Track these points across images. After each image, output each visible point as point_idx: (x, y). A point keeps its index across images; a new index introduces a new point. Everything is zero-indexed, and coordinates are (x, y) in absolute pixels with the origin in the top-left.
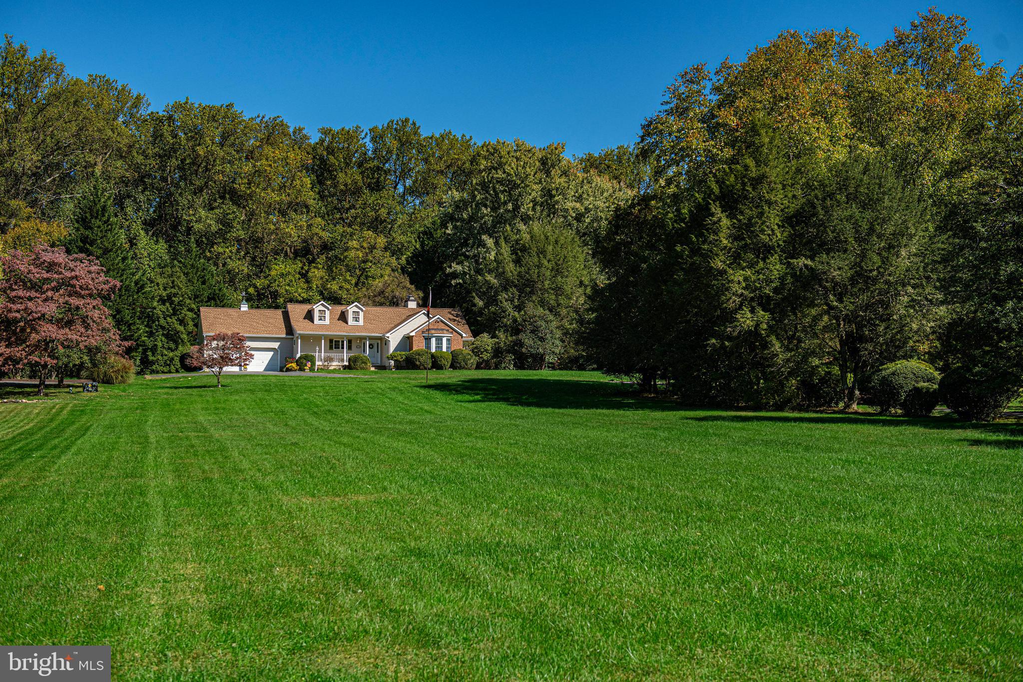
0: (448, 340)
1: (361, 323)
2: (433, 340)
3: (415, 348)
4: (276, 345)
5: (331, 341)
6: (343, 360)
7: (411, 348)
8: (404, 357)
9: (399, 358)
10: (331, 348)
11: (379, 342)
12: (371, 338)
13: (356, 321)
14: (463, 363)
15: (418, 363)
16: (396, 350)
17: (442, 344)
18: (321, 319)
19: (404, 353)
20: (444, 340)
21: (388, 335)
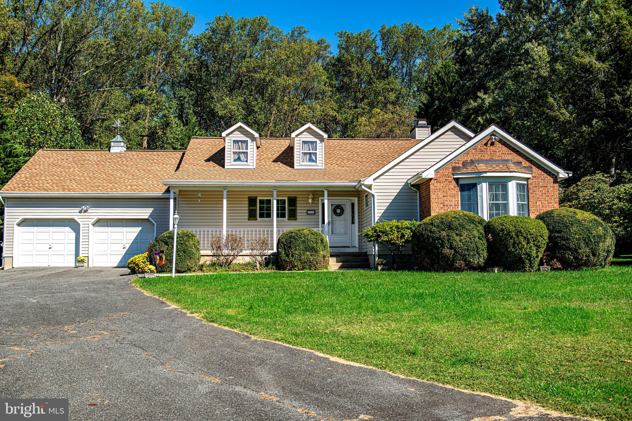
0: (520, 187)
1: (320, 164)
2: (484, 189)
3: (436, 210)
4: (145, 213)
5: (252, 201)
6: (264, 244)
7: (425, 211)
8: (408, 234)
9: (395, 236)
10: (252, 216)
11: (356, 200)
12: (334, 192)
13: (311, 160)
14: (584, 250)
15: (447, 251)
16: (387, 215)
17: (505, 197)
18: (239, 159)
19: (407, 223)
20: (512, 187)
21: (369, 181)
